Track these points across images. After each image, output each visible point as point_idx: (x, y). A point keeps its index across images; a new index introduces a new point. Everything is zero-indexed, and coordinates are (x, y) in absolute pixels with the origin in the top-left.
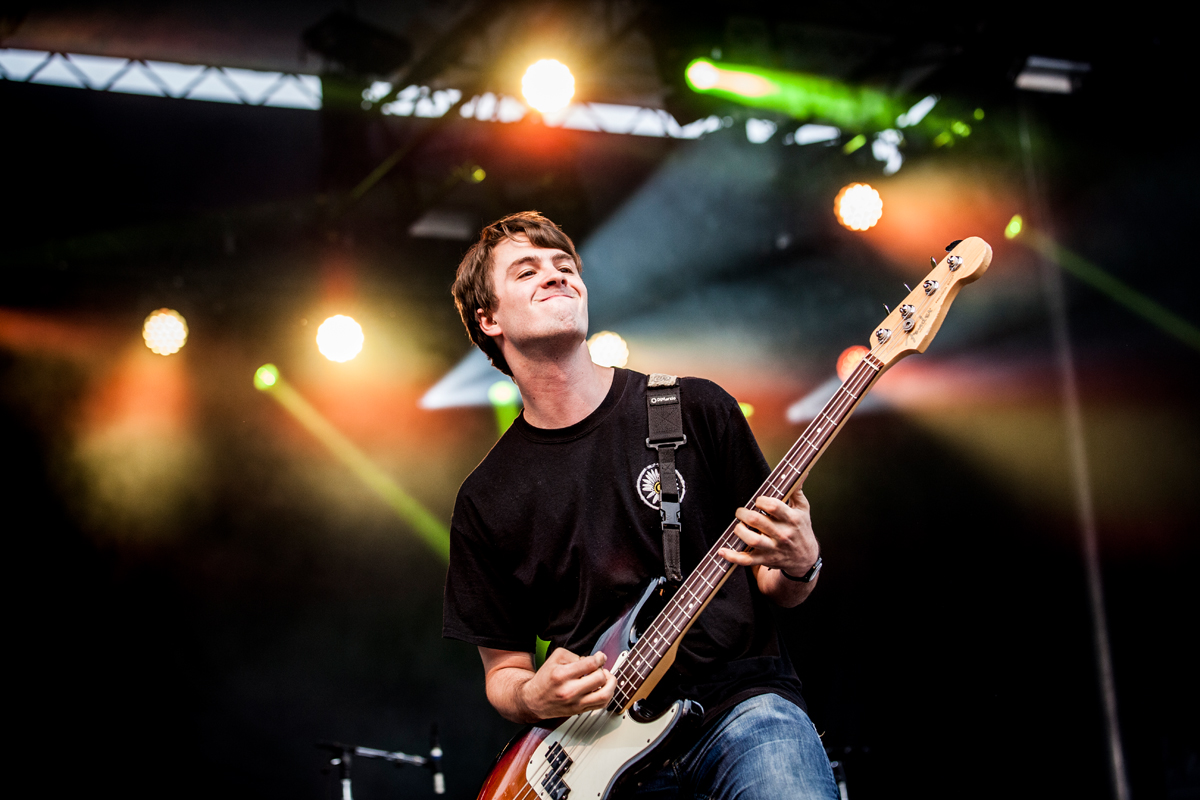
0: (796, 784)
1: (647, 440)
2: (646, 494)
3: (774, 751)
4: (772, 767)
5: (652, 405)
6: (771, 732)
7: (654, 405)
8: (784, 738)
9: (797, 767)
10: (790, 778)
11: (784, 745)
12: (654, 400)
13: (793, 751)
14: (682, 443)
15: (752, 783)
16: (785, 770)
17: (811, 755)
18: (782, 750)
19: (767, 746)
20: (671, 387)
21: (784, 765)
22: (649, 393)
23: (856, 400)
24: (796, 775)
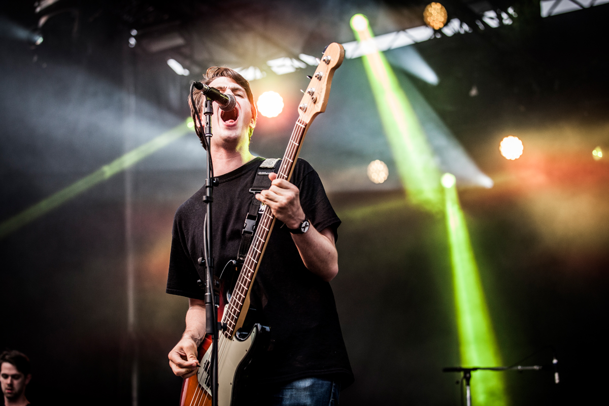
20: (271, 169)
23: (298, 147)
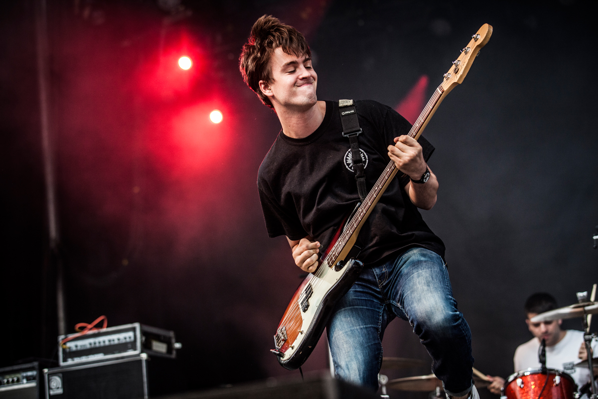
0: (428, 290)
1: (343, 134)
2: (348, 165)
3: (418, 277)
4: (418, 284)
5: (343, 116)
6: (417, 268)
7: (344, 115)
8: (424, 269)
9: (429, 282)
10: (425, 288)
11: (423, 273)
12: (343, 114)
13: (428, 275)
14: (360, 132)
15: (409, 292)
16: (423, 284)
17: (437, 276)
18: (422, 276)
19: (415, 275)
20: (350, 106)
21: (423, 282)
22: (340, 110)
24: (428, 286)
